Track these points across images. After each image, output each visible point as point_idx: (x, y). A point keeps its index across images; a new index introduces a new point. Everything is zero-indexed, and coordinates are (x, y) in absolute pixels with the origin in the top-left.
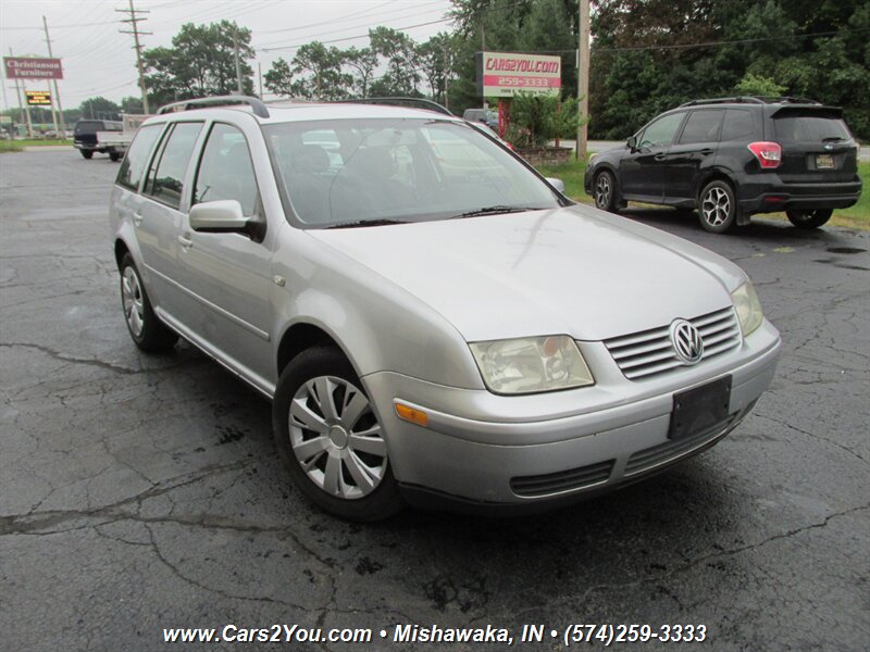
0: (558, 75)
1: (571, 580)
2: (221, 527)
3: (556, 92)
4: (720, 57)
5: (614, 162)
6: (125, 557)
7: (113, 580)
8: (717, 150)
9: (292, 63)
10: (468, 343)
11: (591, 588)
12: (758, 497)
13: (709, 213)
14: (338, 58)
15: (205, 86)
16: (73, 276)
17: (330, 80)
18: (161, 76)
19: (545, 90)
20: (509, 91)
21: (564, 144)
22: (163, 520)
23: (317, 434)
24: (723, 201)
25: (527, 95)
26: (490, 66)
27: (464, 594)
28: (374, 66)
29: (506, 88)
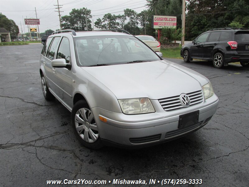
0: (176, 22)
1: (148, 168)
2: (55, 149)
3: (175, 27)
4: (226, 16)
5: (189, 47)
6: (28, 157)
7: (23, 163)
8: (218, 44)
9: (102, 19)
10: (118, 100)
11: (153, 171)
12: (210, 146)
13: (216, 62)
14: (115, 18)
15: (78, 26)
16: (33, 79)
17: (113, 24)
18: (66, 23)
19: (172, 26)
20: (161, 27)
21: (177, 42)
22: (40, 147)
23: (82, 124)
24: (220, 59)
25: (166, 28)
26: (156, 20)
27: (117, 171)
28: (125, 20)
29: (160, 26)
